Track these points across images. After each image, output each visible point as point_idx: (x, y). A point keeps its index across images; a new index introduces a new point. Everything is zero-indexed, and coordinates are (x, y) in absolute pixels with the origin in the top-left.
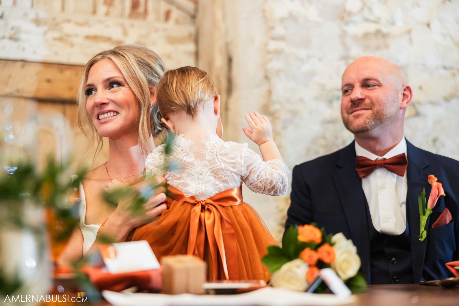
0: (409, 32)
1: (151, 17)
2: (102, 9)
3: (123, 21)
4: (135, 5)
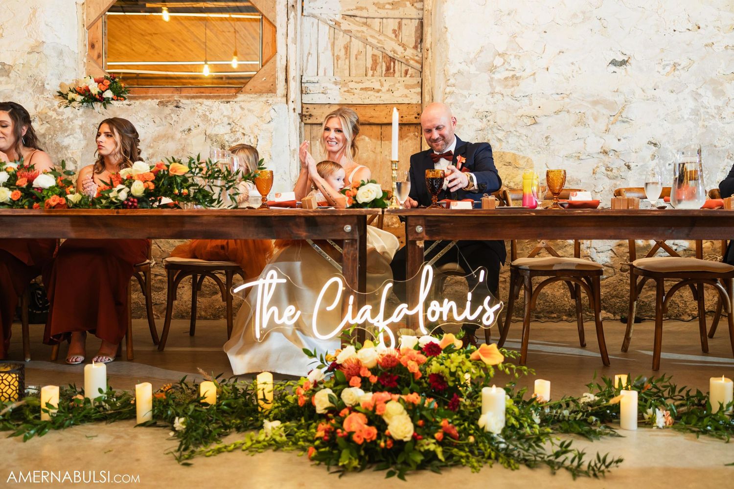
0: (535, 73)
1: (397, 74)
2: (370, 73)
3: (381, 78)
4: (388, 69)
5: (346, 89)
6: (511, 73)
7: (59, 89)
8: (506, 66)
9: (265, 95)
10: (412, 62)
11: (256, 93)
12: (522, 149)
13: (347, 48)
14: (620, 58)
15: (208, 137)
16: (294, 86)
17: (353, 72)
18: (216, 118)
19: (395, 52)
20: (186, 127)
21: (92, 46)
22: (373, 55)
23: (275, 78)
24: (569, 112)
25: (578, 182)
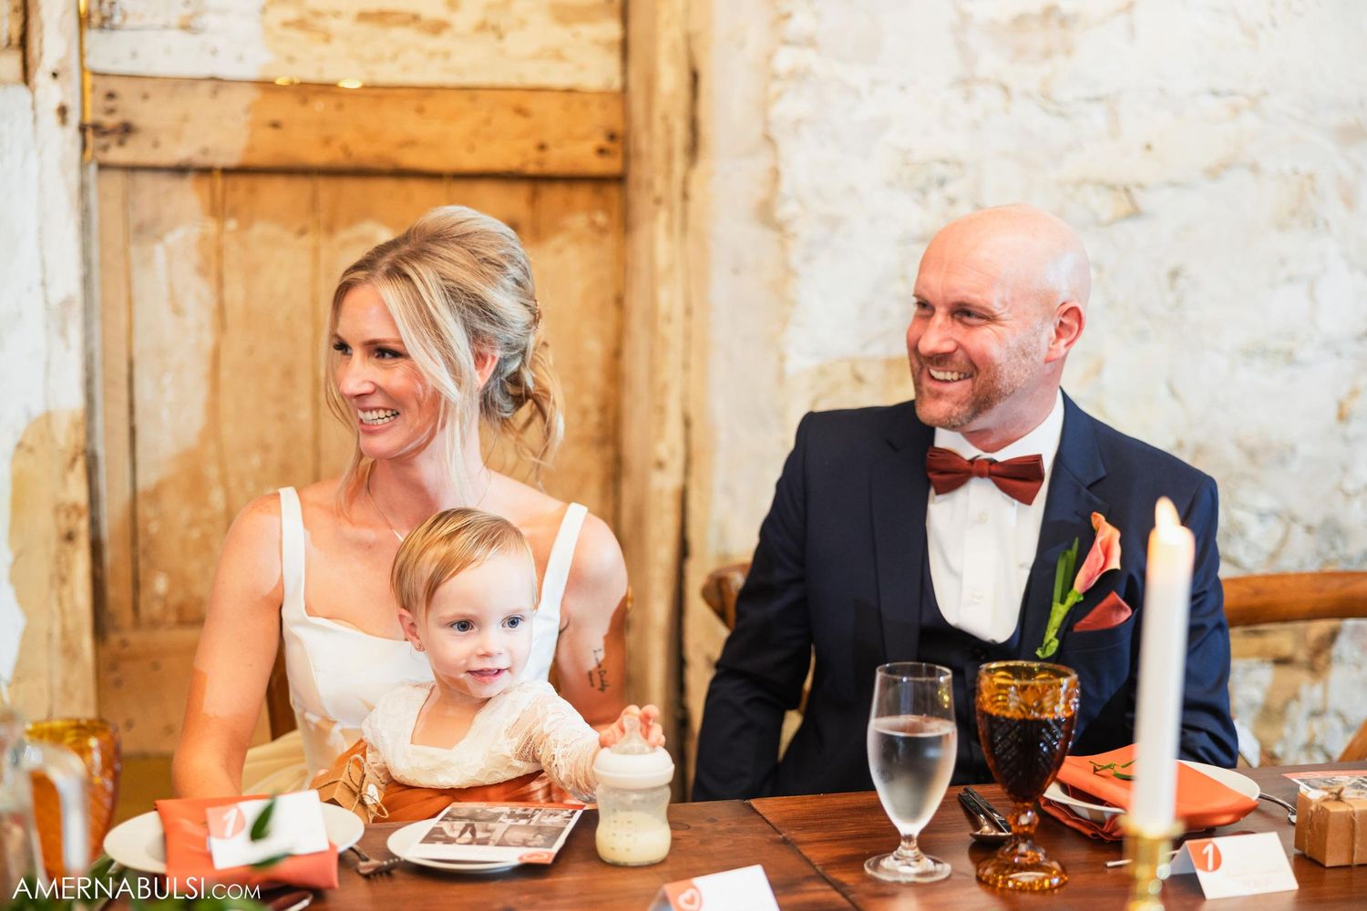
0: (1129, 7)
5: (289, 14)
6: (1040, 1)
24: (1254, 168)
25: (1283, 456)
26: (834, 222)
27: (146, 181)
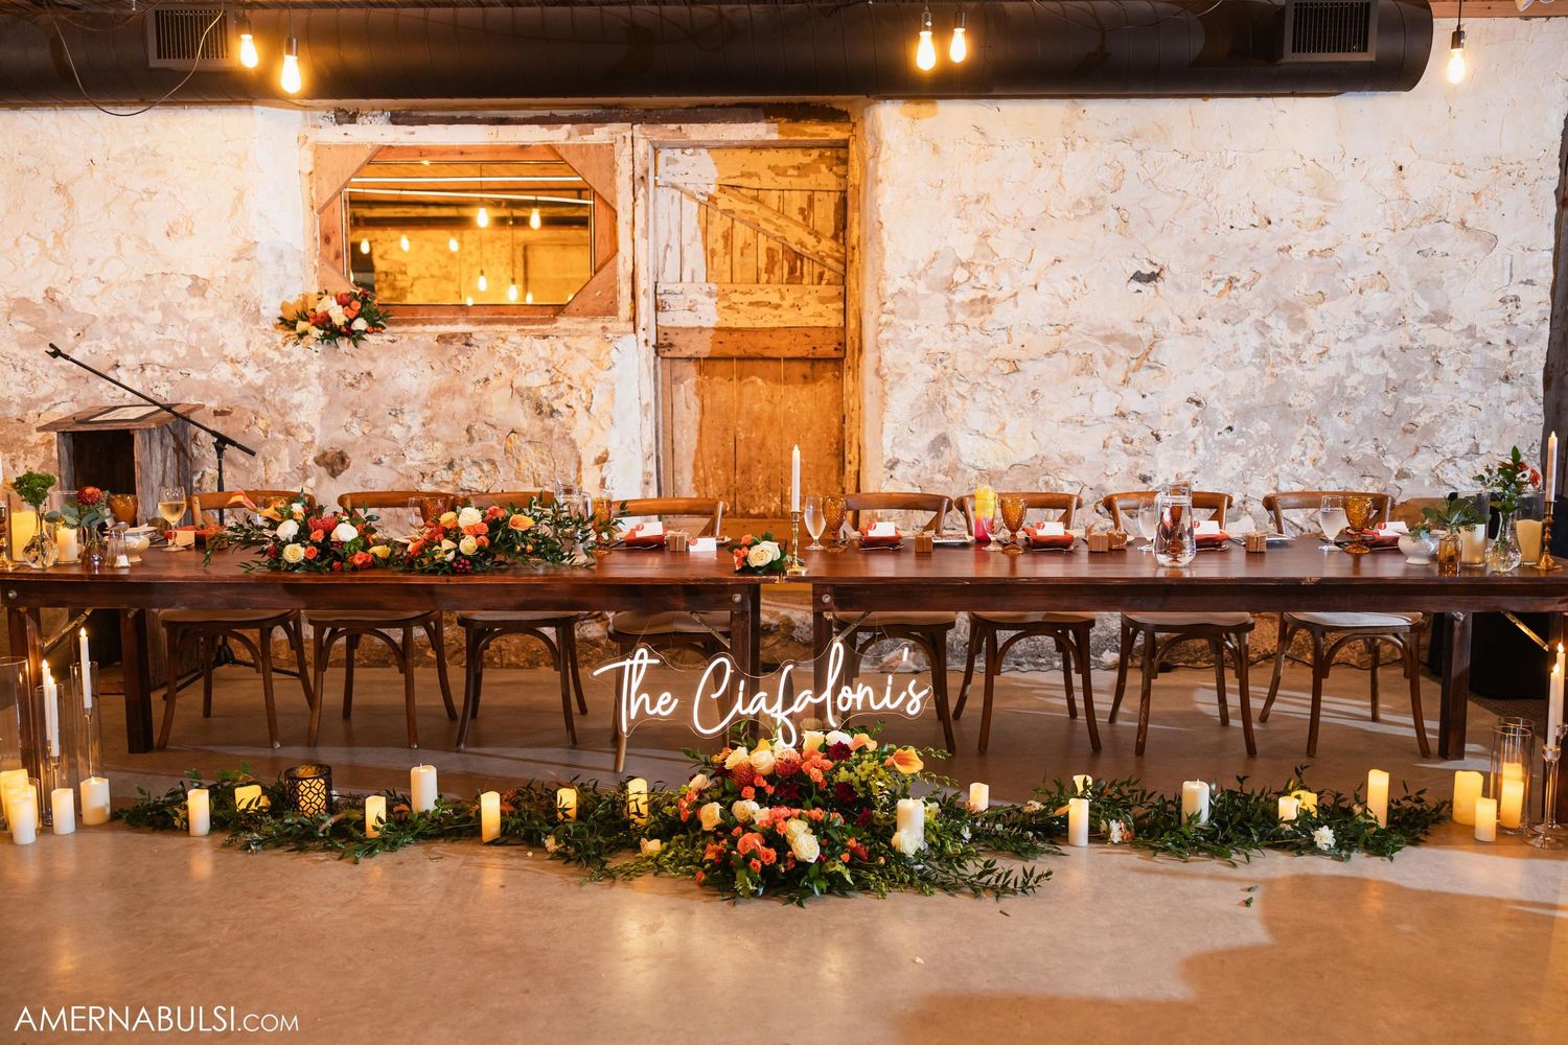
0: (1016, 294)
1: (806, 280)
2: (764, 277)
3: (780, 286)
4: (792, 270)
5: (726, 304)
6: (981, 293)
7: (280, 313)
8: (973, 282)
9: (600, 318)
10: (829, 261)
11: (585, 316)
12: (997, 409)
13: (727, 237)
14: (1147, 269)
15: (517, 391)
16: (645, 304)
17: (738, 276)
18: (527, 362)
19: (802, 244)
20: (481, 376)
21: (327, 240)
22: (769, 250)
23: (615, 292)
24: (1067, 353)
25: (1080, 461)
26: (901, 376)
27: (677, 362)
